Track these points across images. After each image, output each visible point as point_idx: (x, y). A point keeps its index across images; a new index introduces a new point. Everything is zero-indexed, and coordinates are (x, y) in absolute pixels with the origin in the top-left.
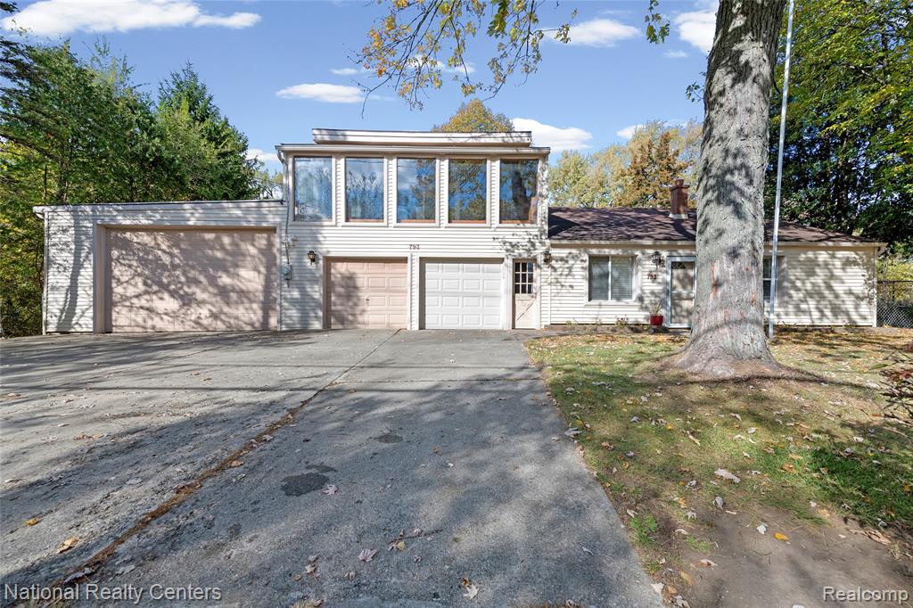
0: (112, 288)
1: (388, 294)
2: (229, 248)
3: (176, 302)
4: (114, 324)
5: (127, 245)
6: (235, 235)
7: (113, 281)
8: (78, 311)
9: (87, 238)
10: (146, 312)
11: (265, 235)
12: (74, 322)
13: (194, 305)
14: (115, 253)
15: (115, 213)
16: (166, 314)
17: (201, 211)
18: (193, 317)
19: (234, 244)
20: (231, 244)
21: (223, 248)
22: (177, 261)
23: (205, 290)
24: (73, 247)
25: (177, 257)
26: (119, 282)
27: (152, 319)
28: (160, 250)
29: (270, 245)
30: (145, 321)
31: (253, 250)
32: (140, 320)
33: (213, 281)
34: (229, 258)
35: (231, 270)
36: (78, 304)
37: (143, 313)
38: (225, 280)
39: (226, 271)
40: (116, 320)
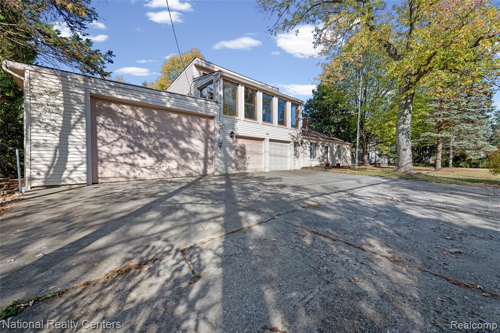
0: (97, 147)
1: (256, 155)
2: (186, 125)
3: (152, 158)
4: (99, 176)
5: (111, 114)
6: (190, 117)
7: (98, 141)
8: (69, 166)
9: (78, 103)
10: (128, 166)
11: (205, 120)
12: (64, 176)
13: (164, 161)
14: (101, 119)
15: (107, 87)
16: (145, 168)
17: (173, 99)
18: (164, 169)
19: (189, 123)
20: (187, 123)
21: (182, 125)
22: (152, 130)
23: (171, 151)
24: (62, 109)
25: (152, 127)
26: (105, 143)
27: (134, 171)
28: (139, 120)
29: (208, 126)
30: (128, 173)
31: (199, 128)
32: (124, 172)
33: (176, 145)
34: (186, 131)
35: (187, 139)
36: (69, 160)
37: (128, 167)
38: (184, 145)
39: (184, 140)
40: (102, 173)
